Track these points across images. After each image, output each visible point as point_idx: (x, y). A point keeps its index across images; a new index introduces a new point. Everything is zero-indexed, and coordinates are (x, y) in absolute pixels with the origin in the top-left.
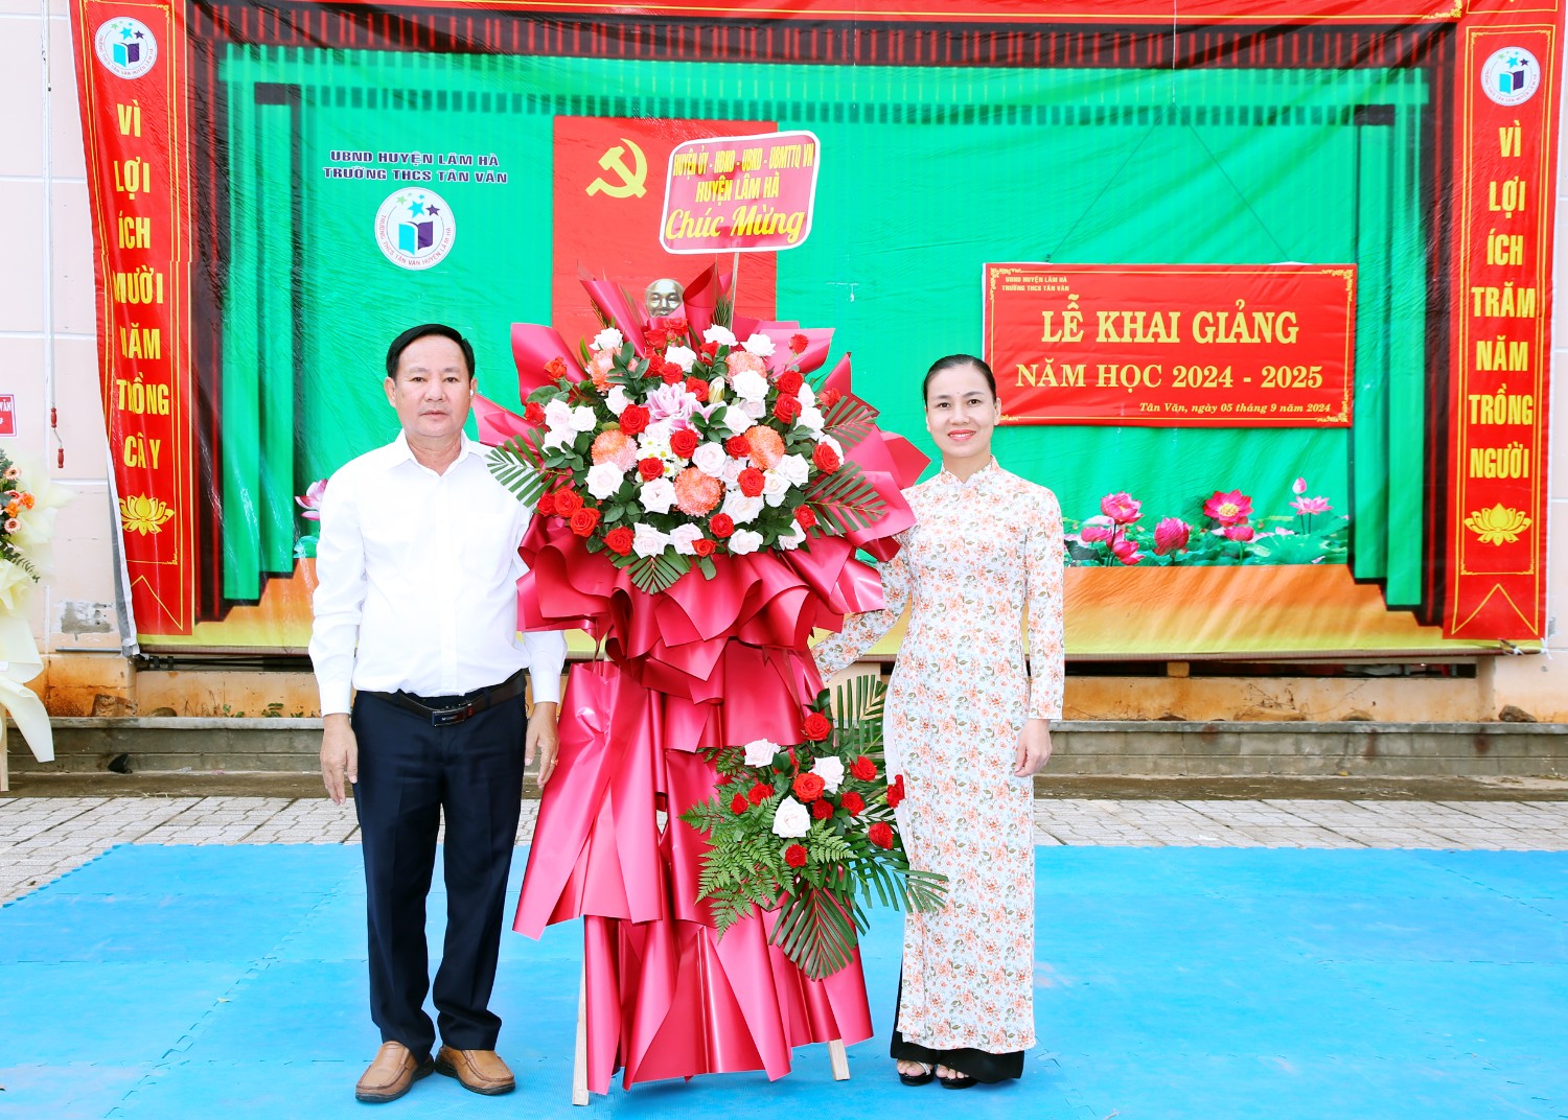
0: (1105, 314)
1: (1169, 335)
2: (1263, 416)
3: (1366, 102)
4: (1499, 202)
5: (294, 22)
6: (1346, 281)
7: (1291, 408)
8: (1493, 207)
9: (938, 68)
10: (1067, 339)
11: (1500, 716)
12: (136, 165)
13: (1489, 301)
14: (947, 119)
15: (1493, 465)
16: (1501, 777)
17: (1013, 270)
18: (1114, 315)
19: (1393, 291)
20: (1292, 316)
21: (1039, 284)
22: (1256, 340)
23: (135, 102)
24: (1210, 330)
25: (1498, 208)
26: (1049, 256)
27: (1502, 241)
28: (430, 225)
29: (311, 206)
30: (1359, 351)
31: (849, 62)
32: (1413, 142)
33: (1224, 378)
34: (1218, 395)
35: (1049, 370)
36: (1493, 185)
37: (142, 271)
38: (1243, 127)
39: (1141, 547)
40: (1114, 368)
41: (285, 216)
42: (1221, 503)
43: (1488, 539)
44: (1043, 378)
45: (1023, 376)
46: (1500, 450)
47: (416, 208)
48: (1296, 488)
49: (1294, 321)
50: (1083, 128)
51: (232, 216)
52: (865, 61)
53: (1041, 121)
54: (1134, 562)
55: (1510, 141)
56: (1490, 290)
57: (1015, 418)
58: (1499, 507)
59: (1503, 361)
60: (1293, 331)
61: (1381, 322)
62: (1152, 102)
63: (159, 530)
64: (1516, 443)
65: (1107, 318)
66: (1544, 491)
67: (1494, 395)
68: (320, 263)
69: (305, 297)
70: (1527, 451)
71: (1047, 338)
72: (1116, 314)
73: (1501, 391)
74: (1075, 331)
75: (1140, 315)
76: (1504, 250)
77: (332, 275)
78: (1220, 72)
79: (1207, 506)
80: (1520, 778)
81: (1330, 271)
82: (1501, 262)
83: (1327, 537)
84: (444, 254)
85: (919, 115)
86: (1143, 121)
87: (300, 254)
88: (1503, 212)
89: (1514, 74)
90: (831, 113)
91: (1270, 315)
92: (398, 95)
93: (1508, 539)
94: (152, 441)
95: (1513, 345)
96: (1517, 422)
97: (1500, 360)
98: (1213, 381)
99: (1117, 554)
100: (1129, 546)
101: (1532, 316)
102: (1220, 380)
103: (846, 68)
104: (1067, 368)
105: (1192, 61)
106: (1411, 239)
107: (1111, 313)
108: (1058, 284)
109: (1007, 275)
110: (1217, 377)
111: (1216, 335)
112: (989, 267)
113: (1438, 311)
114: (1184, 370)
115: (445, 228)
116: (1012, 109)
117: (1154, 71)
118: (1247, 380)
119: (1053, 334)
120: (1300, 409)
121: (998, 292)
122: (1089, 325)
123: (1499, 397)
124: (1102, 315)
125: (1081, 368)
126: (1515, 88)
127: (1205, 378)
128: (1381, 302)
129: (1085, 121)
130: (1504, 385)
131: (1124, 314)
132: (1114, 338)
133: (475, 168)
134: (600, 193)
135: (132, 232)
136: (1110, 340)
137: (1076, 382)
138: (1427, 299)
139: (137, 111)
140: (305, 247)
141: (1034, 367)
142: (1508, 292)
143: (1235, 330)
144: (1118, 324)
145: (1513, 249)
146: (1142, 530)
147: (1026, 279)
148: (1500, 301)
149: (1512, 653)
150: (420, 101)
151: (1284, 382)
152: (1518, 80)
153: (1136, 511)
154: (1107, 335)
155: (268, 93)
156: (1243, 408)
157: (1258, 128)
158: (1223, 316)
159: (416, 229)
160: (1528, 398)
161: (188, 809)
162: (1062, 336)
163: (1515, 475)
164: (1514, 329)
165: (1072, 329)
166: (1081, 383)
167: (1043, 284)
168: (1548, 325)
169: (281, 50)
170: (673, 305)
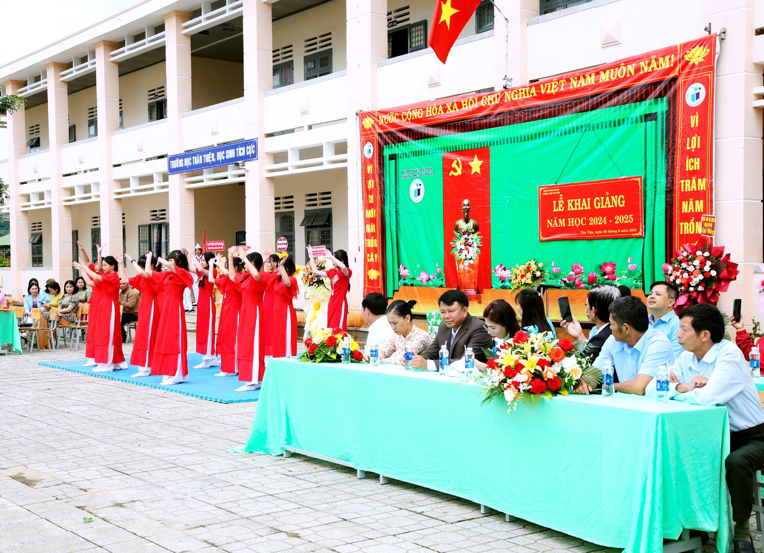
1: (587, 207)
2: (616, 234)
3: (648, 113)
4: (690, 146)
6: (639, 182)
7: (624, 231)
8: (688, 148)
10: (560, 210)
12: (371, 181)
13: (686, 185)
17: (545, 188)
18: (572, 200)
20: (623, 197)
22: (613, 206)
23: (371, 164)
24: (599, 204)
25: (690, 148)
26: (555, 182)
27: (691, 161)
28: (420, 189)
29: (399, 187)
31: (506, 124)
32: (663, 125)
33: (604, 221)
34: (602, 227)
35: (555, 221)
36: (688, 139)
37: (372, 209)
38: (611, 128)
39: (584, 283)
40: (573, 219)
42: (607, 267)
44: (554, 224)
45: (549, 224)
47: (417, 185)
48: (629, 261)
49: (624, 199)
50: (565, 136)
52: (510, 124)
54: (582, 288)
56: (687, 181)
57: (547, 238)
59: (692, 209)
60: (623, 202)
61: (653, 196)
62: (584, 123)
63: (377, 278)
68: (400, 203)
69: (398, 213)
71: (554, 210)
73: (692, 220)
75: (579, 200)
76: (693, 164)
77: (402, 206)
79: (602, 267)
81: (632, 179)
82: (691, 169)
83: (635, 279)
84: (422, 197)
86: (582, 130)
87: (397, 201)
88: (691, 149)
89: (695, 94)
90: (502, 142)
91: (616, 197)
92: (413, 152)
94: (375, 254)
95: (697, 202)
96: (700, 233)
99: (576, 285)
100: (580, 282)
101: (705, 189)
103: (505, 127)
104: (560, 220)
105: (595, 106)
106: (662, 163)
108: (557, 191)
109: (544, 190)
110: (602, 221)
111: (601, 205)
112: (539, 187)
113: (670, 191)
114: (592, 219)
115: (422, 189)
117: (584, 113)
118: (611, 221)
119: (556, 209)
120: (627, 231)
121: (542, 195)
122: (565, 205)
123: (691, 223)
124: (569, 201)
125: (564, 220)
126: (696, 99)
127: (598, 221)
128: (653, 188)
129: (565, 133)
130: (693, 218)
131: (575, 200)
132: (572, 209)
133: (428, 171)
134: (452, 175)
135: (370, 199)
138: (666, 186)
139: (371, 166)
140: (397, 199)
141: (552, 220)
142: (694, 181)
143: (606, 203)
144: (573, 204)
145: (696, 163)
146: (584, 276)
147: (549, 191)
148: (691, 185)
150: (417, 154)
151: (622, 221)
152: (698, 95)
153: (582, 270)
154: (570, 208)
155: (391, 157)
156: (610, 231)
157: (615, 128)
158: (602, 198)
159: (417, 191)
164: (696, 195)
165: (561, 207)
166: (564, 225)
167: (553, 192)
168: (712, 193)
169: (393, 145)
170: (468, 207)
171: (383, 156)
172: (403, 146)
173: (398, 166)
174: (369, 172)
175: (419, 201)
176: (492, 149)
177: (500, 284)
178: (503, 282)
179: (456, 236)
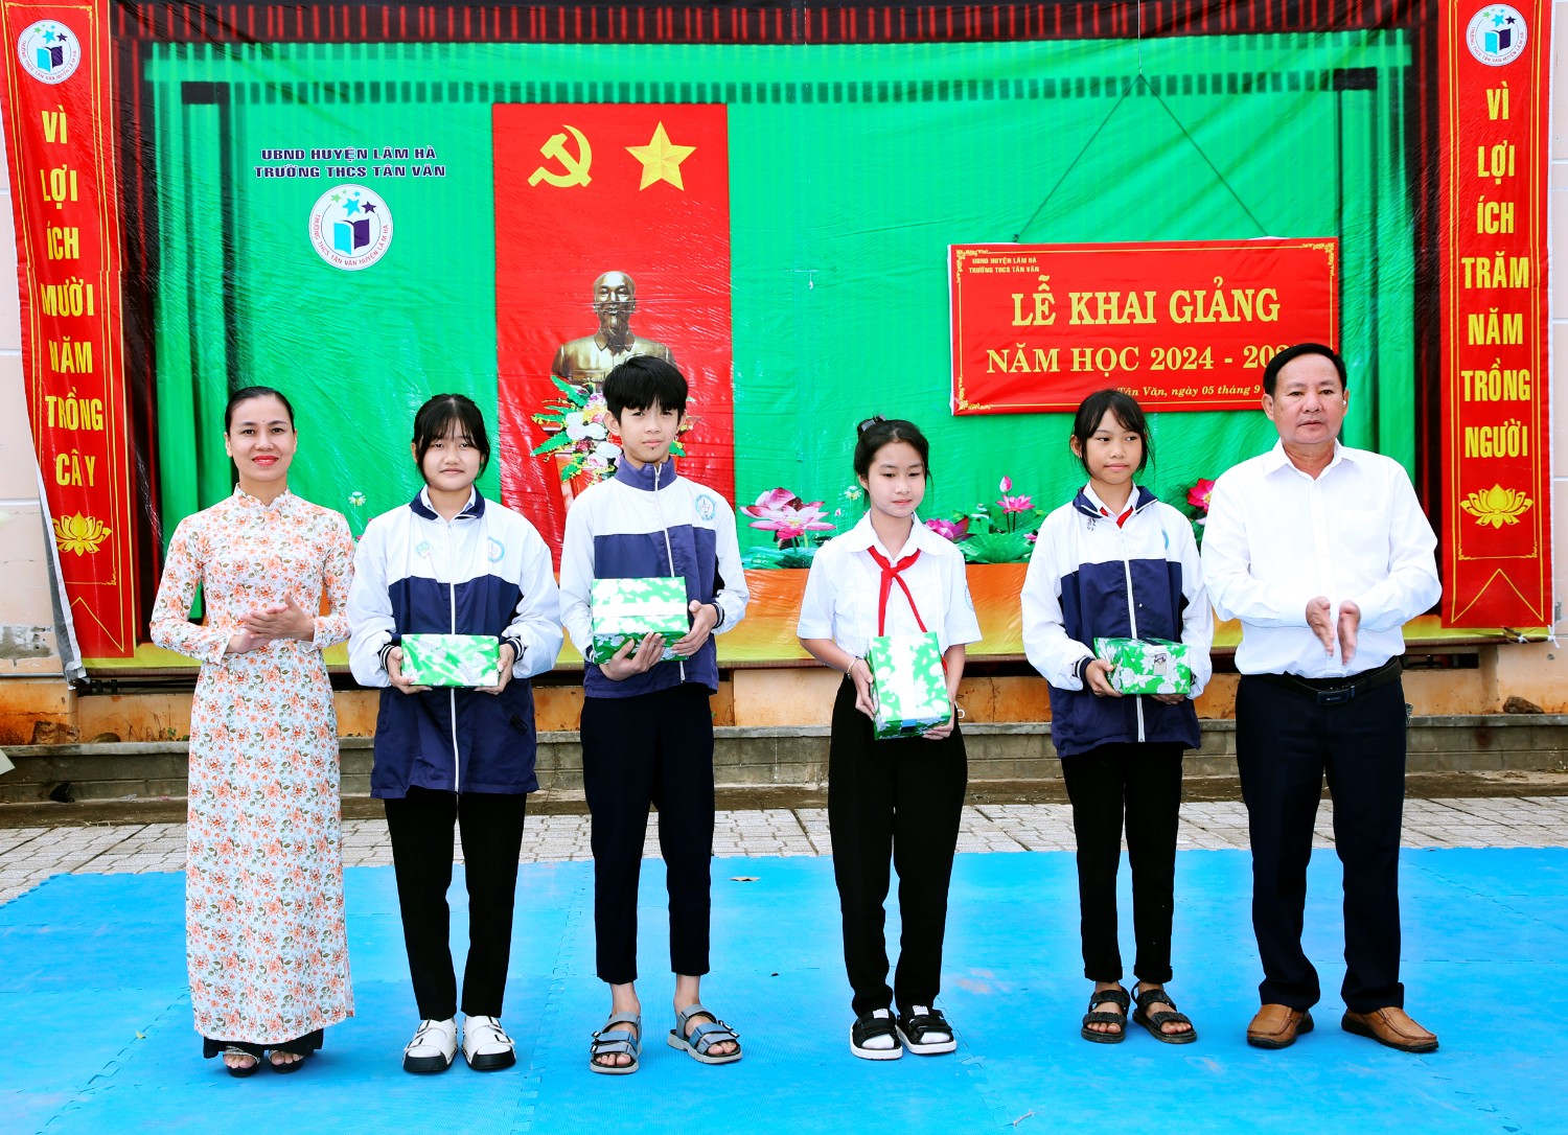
0: (1078, 295)
1: (1145, 315)
2: (1246, 398)
3: (1346, 66)
4: (1488, 167)
5: (220, 18)
6: (1328, 254)
8: (1482, 173)
9: (893, 45)
10: (1039, 322)
11: (1504, 707)
12: (62, 173)
13: (1480, 272)
14: (905, 97)
15: (1489, 444)
16: (1504, 772)
17: (980, 251)
18: (1087, 296)
19: (1380, 263)
20: (1273, 293)
21: (1008, 265)
22: (1237, 318)
23: (61, 107)
24: (1188, 310)
25: (1486, 174)
26: (1017, 236)
27: (1492, 209)
28: (366, 223)
29: (241, 208)
30: (1345, 328)
31: (801, 41)
32: (1396, 105)
33: (1204, 359)
34: (1198, 378)
35: (1020, 355)
36: (1481, 150)
37: (71, 282)
38: (1217, 95)
40: (1088, 351)
41: (216, 219)
43: (1487, 522)
44: (1015, 364)
45: (994, 363)
46: (1496, 429)
47: (351, 206)
49: (1275, 298)
50: (1048, 101)
51: (161, 220)
52: (816, 40)
53: (1004, 95)
55: (1498, 103)
56: (1480, 260)
57: (987, 407)
58: (1497, 488)
59: (1496, 334)
60: (1275, 308)
61: (1368, 296)
62: (1119, 74)
63: (97, 549)
64: (1513, 421)
65: (1080, 299)
66: (1546, 470)
67: (1488, 371)
68: (253, 266)
69: (238, 302)
70: (1525, 429)
71: (1018, 322)
72: (1090, 295)
73: (1495, 366)
74: (1047, 313)
75: (1114, 296)
76: (1496, 217)
77: (266, 279)
78: (1190, 39)
79: (1191, 495)
80: (1525, 773)
81: (1311, 245)
82: (1491, 231)
84: (381, 253)
85: (875, 93)
86: (1111, 93)
87: (232, 258)
88: (1493, 178)
89: (1500, 33)
90: (783, 94)
91: (1250, 292)
92: (329, 88)
93: (1508, 521)
94: (87, 458)
95: (1507, 317)
96: (1514, 398)
97: (1494, 334)
98: (1192, 363)
101: (1526, 285)
102: (1200, 362)
103: (797, 47)
104: (1040, 353)
105: (1159, 29)
106: (1397, 208)
107: (1084, 294)
108: (1028, 264)
109: (973, 257)
110: (1197, 358)
111: (1194, 314)
112: (954, 248)
113: (1427, 284)
114: (1162, 352)
115: (381, 224)
116: (973, 85)
117: (1120, 41)
118: (1229, 360)
119: (1024, 317)
121: (965, 274)
122: (1062, 308)
123: (1493, 373)
124: (1074, 296)
125: (1054, 352)
126: (1501, 48)
127: (1184, 360)
128: (1368, 275)
129: (1050, 92)
130: (1498, 360)
131: (1097, 294)
132: (1088, 320)
133: (411, 162)
134: (543, 182)
135: (61, 243)
136: (1084, 322)
137: (1050, 367)
138: (1416, 272)
139: (63, 116)
140: (237, 250)
141: (1005, 352)
142: (1500, 262)
143: (1214, 308)
144: (1092, 306)
145: (1504, 217)
147: (994, 261)
148: (1491, 271)
149: (1517, 641)
150: (352, 93)
152: (1504, 38)
154: (1081, 317)
155: (195, 93)
156: (1225, 390)
157: (1233, 96)
158: (1200, 294)
159: (352, 228)
160: (1524, 372)
161: (130, 837)
162: (1034, 319)
163: (1514, 454)
164: (1507, 300)
165: (1043, 312)
166: (1055, 368)
167: (1010, 265)
168: (1544, 296)
169: (208, 47)
170: (623, 299)
171: (147, 89)
172: (268, 54)
173: (240, 129)
174: (50, 137)
175: (359, 266)
176: (737, 113)
177: (778, 554)
178: (787, 544)
179: (564, 396)
